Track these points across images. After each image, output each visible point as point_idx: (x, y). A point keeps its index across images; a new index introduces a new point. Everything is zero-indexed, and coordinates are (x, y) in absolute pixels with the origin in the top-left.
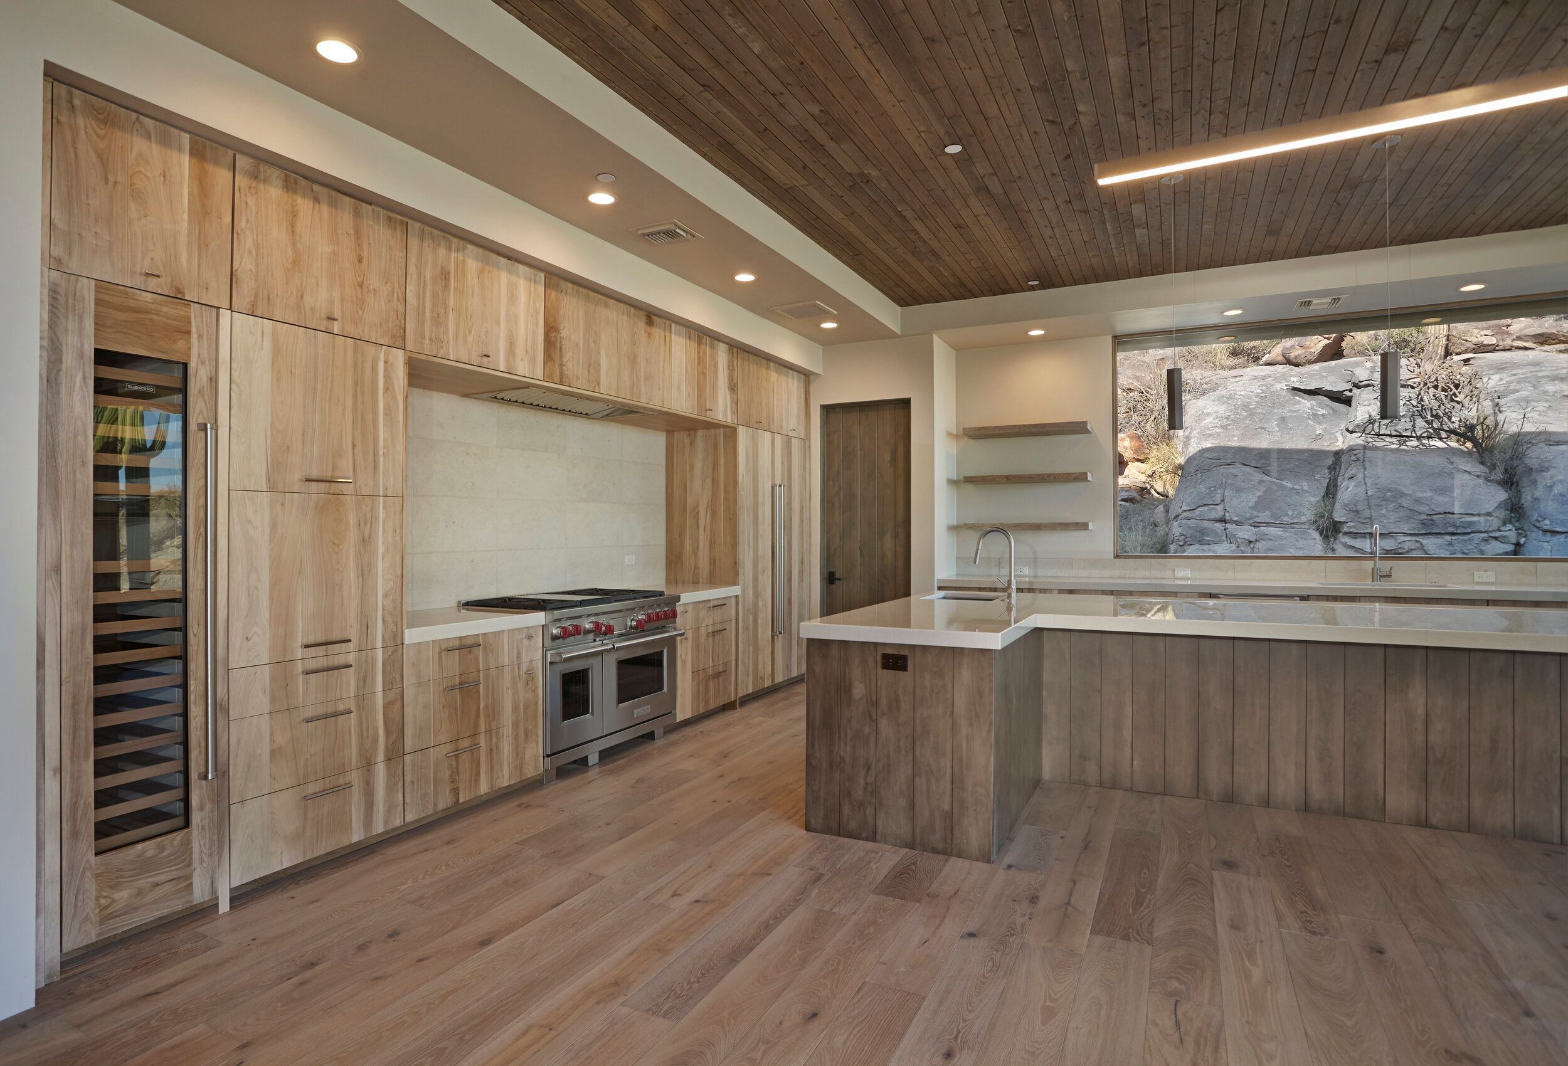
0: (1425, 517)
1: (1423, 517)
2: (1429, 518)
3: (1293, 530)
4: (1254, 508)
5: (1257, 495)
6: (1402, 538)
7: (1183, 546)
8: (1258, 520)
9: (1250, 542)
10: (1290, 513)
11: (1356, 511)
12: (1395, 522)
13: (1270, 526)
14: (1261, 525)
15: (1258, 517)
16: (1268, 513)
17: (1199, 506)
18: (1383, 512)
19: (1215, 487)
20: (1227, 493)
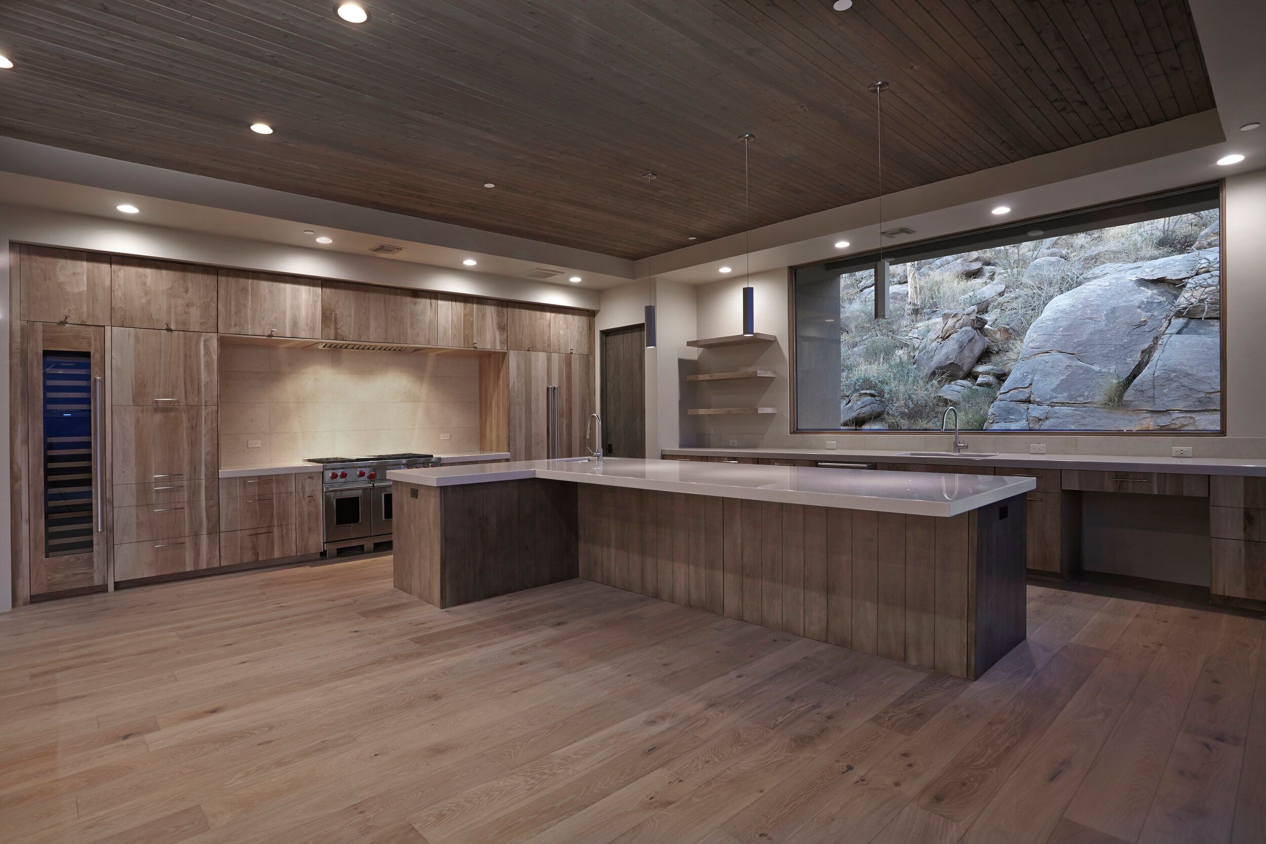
0: (1203, 395)
1: (1202, 395)
2: (1208, 395)
3: (1084, 409)
4: (1054, 390)
5: (1061, 378)
6: (1176, 415)
7: (992, 423)
8: (1055, 400)
9: (1041, 420)
10: (1086, 394)
11: (1142, 391)
12: (1174, 400)
13: (1065, 406)
14: (1057, 405)
15: (1056, 398)
16: (1065, 394)
17: (1011, 390)
18: (1165, 391)
19: (1027, 373)
20: (1035, 378)
